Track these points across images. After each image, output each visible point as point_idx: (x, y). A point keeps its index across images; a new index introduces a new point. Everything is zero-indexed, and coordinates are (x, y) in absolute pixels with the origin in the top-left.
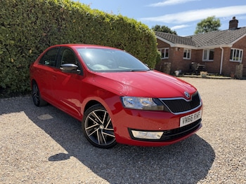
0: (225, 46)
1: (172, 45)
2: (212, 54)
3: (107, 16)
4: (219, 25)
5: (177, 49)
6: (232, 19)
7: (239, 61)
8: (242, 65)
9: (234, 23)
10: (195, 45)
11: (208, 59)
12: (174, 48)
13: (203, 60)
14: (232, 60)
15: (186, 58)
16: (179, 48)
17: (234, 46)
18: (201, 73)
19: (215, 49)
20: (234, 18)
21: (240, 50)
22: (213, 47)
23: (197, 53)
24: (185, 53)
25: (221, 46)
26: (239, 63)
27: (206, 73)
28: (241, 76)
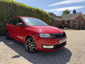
0: (72, 19)
1: (55, 19)
2: (68, 21)
3: (33, 8)
4: (70, 12)
5: (56, 20)
6: (74, 10)
7: (77, 24)
8: (78, 25)
9: (74, 11)
10: (62, 19)
11: (67, 23)
12: (55, 20)
13: (65, 24)
14: (75, 24)
15: (60, 23)
16: (57, 20)
17: (75, 19)
18: (65, 28)
19: (69, 20)
20: (75, 10)
21: (77, 20)
22: (68, 19)
23: (63, 21)
24: (59, 22)
25: (71, 19)
26: (77, 25)
27: (66, 28)
28: (78, 29)
